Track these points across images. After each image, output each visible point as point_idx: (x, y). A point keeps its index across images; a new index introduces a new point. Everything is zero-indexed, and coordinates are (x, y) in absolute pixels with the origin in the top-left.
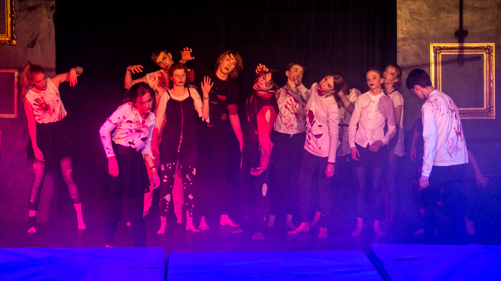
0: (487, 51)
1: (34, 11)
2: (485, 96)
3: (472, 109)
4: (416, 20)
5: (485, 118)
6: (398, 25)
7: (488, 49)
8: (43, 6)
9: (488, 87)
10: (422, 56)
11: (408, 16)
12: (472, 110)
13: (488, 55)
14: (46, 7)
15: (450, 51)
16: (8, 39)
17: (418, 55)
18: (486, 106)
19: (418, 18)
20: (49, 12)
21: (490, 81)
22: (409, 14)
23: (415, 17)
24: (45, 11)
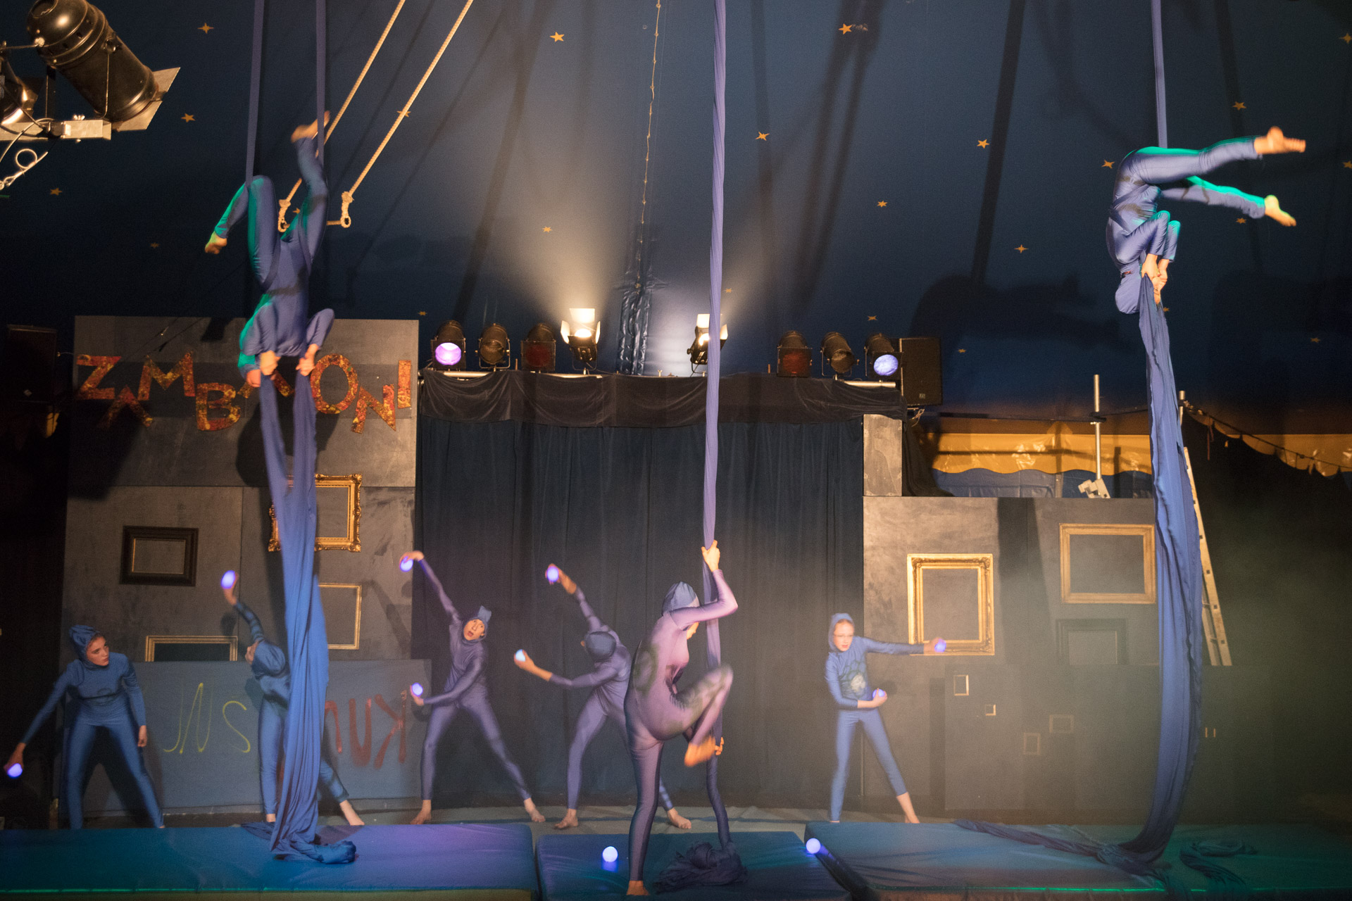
0: (983, 565)
1: (386, 506)
2: (980, 624)
3: (963, 641)
4: (889, 523)
5: (982, 654)
6: (864, 529)
7: (983, 562)
8: (399, 501)
9: (984, 612)
10: (898, 570)
11: (879, 518)
12: (962, 644)
13: (983, 570)
14: (402, 502)
15: (934, 564)
16: (349, 544)
17: (891, 570)
18: (983, 637)
19: (892, 520)
20: (405, 508)
21: (987, 604)
22: (880, 515)
23: (887, 518)
24: (400, 507)
